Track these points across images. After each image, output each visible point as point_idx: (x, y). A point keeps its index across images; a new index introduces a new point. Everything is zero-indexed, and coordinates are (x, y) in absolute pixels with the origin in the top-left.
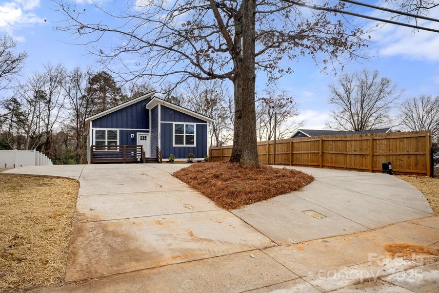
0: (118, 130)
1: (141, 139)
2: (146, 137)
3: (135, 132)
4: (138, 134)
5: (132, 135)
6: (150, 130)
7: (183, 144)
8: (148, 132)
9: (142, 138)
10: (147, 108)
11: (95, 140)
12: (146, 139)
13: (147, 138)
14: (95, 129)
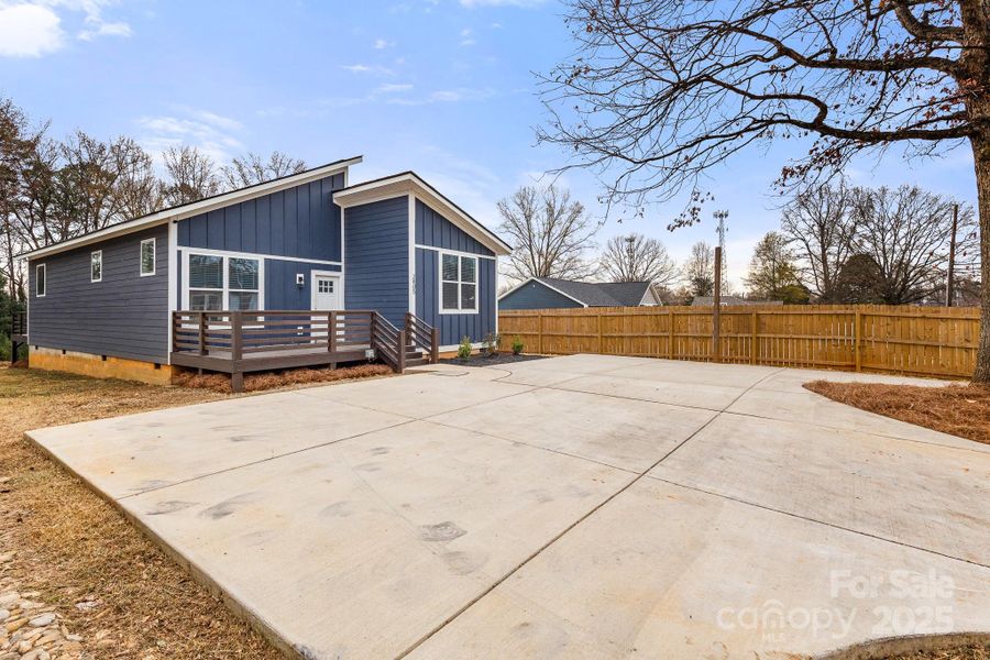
0: (260, 258)
1: (321, 290)
2: (331, 284)
3: (307, 269)
4: (314, 273)
5: (298, 275)
6: (342, 264)
7: (456, 307)
8: (338, 269)
9: (323, 286)
10: (335, 201)
11: (186, 288)
12: (331, 290)
13: (335, 287)
14: (187, 252)
